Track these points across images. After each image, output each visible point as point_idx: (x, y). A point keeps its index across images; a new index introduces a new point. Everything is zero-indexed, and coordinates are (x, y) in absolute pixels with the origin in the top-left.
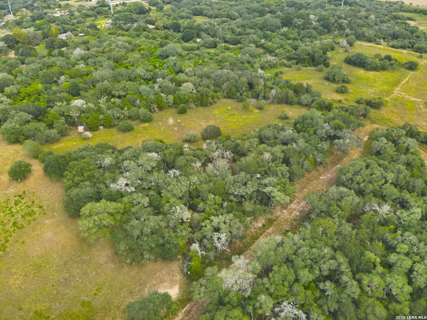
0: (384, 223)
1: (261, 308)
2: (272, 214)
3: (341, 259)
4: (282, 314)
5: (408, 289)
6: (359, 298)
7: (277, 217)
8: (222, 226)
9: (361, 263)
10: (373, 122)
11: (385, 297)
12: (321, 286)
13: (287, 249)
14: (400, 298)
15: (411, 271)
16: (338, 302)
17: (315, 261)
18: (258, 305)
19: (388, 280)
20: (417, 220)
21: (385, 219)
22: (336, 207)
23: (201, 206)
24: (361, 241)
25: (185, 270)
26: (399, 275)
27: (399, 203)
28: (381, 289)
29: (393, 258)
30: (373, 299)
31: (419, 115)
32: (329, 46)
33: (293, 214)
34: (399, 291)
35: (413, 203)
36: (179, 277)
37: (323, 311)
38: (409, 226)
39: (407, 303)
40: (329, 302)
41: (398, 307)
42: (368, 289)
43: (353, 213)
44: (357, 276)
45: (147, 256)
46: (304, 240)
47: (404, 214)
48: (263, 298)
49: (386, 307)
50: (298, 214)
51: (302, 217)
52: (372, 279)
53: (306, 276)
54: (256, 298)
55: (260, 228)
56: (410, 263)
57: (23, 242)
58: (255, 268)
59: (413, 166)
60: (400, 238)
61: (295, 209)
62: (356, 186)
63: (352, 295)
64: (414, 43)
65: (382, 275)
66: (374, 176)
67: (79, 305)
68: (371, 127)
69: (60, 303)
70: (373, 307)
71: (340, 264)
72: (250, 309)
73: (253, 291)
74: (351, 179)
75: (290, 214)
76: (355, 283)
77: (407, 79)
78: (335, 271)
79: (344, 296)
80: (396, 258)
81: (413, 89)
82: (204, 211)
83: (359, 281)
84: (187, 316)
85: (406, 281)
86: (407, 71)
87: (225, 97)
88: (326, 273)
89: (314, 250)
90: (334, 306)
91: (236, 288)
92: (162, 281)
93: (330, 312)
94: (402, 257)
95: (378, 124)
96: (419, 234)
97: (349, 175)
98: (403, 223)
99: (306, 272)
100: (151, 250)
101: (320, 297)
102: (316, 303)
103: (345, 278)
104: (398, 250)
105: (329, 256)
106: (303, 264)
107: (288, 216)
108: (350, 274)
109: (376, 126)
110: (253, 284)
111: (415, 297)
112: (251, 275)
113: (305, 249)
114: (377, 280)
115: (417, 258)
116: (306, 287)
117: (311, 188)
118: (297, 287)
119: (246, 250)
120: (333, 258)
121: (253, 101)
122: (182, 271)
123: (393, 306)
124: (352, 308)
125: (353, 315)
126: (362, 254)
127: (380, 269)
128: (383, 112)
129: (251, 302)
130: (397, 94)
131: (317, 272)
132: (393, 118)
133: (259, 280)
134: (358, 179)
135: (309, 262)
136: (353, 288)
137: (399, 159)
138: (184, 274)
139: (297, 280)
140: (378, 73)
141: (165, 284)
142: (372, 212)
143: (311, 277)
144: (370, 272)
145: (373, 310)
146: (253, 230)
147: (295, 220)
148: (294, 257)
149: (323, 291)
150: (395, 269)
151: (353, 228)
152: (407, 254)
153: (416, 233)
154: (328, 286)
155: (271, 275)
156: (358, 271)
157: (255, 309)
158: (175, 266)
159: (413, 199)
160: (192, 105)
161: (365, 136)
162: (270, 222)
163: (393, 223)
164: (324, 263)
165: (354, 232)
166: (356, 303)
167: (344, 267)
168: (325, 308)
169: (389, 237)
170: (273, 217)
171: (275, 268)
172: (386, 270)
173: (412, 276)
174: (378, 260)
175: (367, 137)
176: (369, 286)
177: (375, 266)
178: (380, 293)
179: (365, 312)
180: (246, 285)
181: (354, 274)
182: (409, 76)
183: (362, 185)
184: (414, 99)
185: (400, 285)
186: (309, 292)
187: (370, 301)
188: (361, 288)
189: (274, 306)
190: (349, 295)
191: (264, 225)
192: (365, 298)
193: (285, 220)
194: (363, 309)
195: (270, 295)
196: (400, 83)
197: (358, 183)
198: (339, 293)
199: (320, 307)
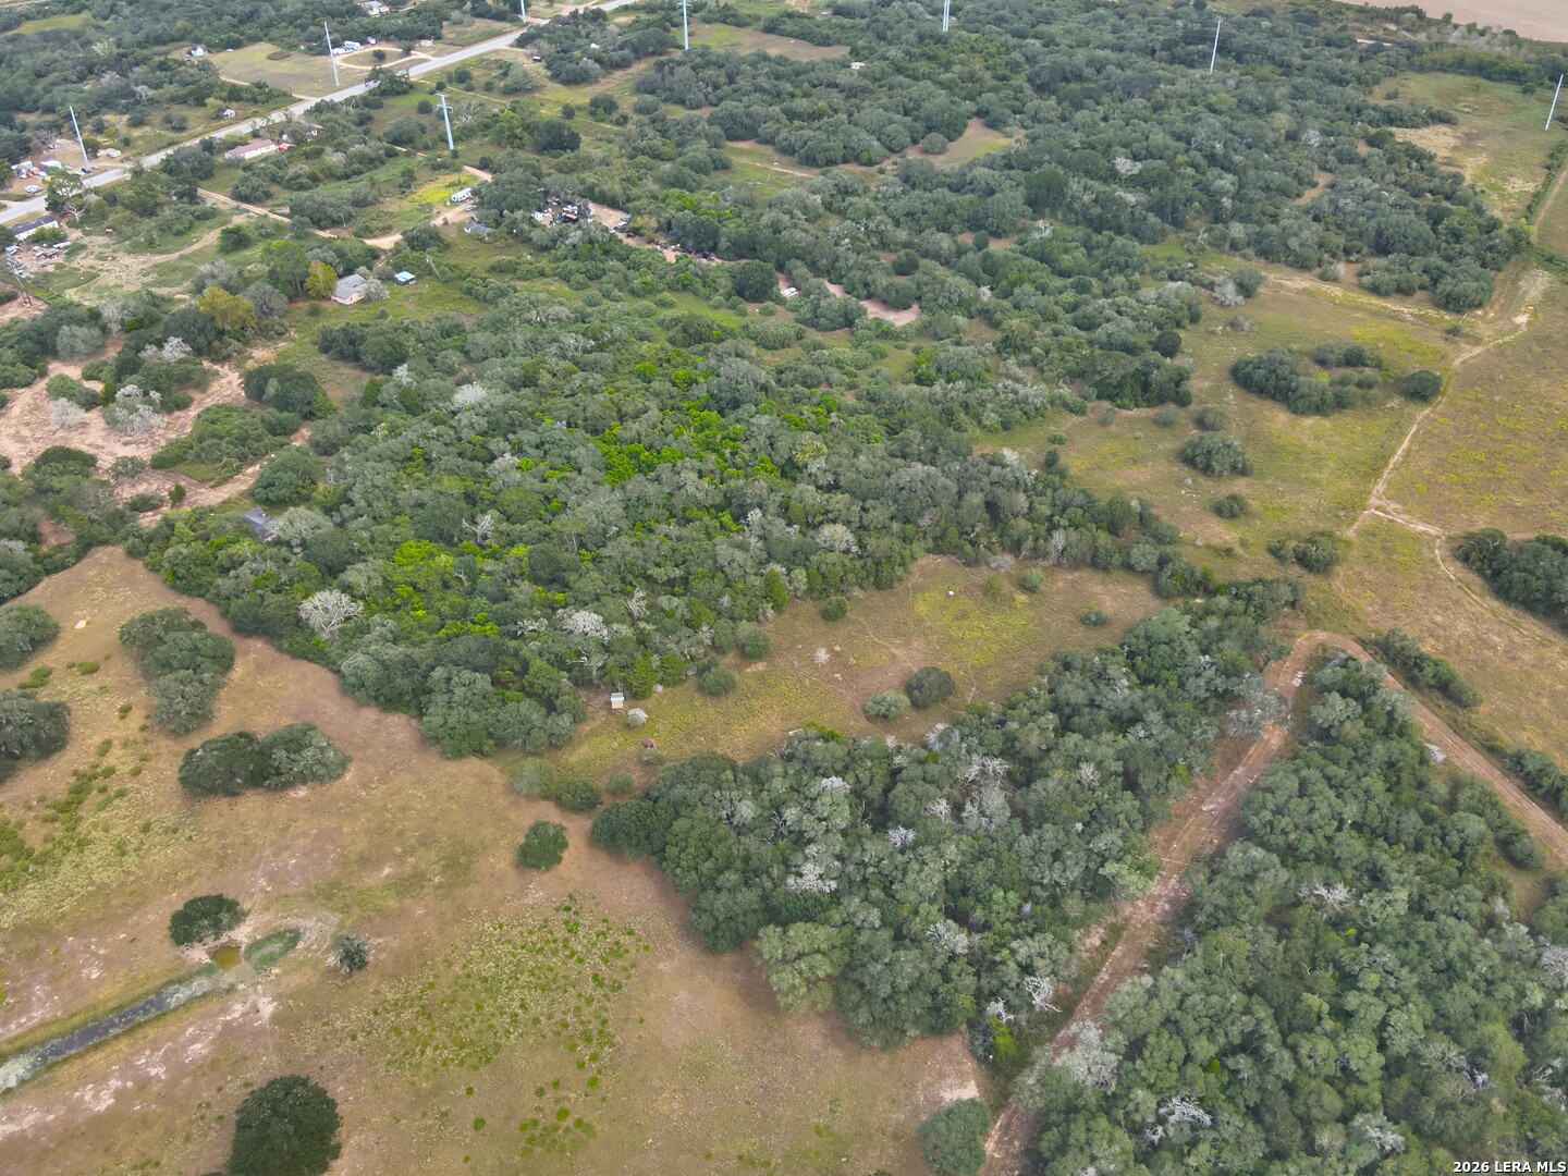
0: (1337, 923)
1: (1137, 1110)
2: (1116, 913)
3: (1262, 1012)
4: (1172, 1119)
5: (1378, 1059)
6: (1295, 1080)
7: (1127, 919)
8: (1039, 963)
9: (1295, 1015)
10: (1314, 623)
11: (1339, 1074)
12: (1230, 1062)
13: (1166, 1002)
14: (1366, 1076)
15: (1384, 1024)
16: (1259, 1089)
17: (1217, 1019)
18: (1131, 1106)
19: (1343, 1044)
20: (1398, 916)
21: (1338, 914)
22: (1244, 898)
23: (979, 914)
24: (1295, 964)
25: (980, 1051)
26: (1362, 1034)
27: (1368, 870)
28: (1332, 1061)
29: (1352, 1000)
30: (1319, 1080)
31: (1429, 588)
32: (1186, 312)
33: (1158, 909)
34: (1361, 1064)
35: (1394, 876)
36: (969, 1065)
37: (1236, 1105)
38: (1383, 930)
39: (1377, 1084)
40: (1246, 1092)
41: (1362, 1092)
42: (1309, 1063)
43: (1278, 902)
44: (1290, 1040)
45: (912, 1032)
46: (1192, 979)
47: (1374, 904)
48: (1140, 1094)
49: (1341, 1093)
50: (1167, 907)
51: (1176, 913)
52: (1315, 1045)
53: (1204, 1048)
54: (1127, 1096)
55: (1097, 949)
56: (1382, 1010)
57: (642, 1021)
58: (1118, 1043)
59: (1400, 770)
60: (1365, 959)
61: (1160, 896)
62: (1281, 840)
63: (1283, 1076)
64: (1438, 268)
65: (1333, 1037)
66: (1316, 815)
67: (813, 1134)
68: (1308, 639)
69: (777, 1134)
70: (1319, 1094)
71: (1259, 1022)
72: (1120, 1114)
73: (1119, 1083)
74: (1271, 823)
75: (1152, 911)
76: (1287, 1054)
77: (1405, 445)
78: (1252, 1032)
79: (1270, 1078)
80: (1357, 1001)
81: (1420, 486)
82: (986, 926)
83: (1294, 1049)
84: (1005, 1134)
85: (1374, 1044)
86: (1411, 408)
87: (929, 551)
88: (1237, 1041)
89: (1214, 999)
90: (1253, 1098)
91: (1090, 1081)
92: (942, 1076)
93: (1247, 1107)
94: (1367, 998)
95: (1325, 629)
96: (1401, 949)
97: (1267, 815)
98: (1373, 924)
99: (1204, 1041)
100: (917, 1021)
101: (1230, 1083)
102: (1223, 1092)
103: (1270, 1048)
104: (1361, 985)
105: (1239, 1008)
106: (1197, 1027)
107: (1149, 916)
108: (1278, 1037)
109: (1321, 636)
110: (1118, 1072)
111: (1392, 1070)
112: (1113, 1057)
113: (1197, 997)
114: (1323, 1046)
115: (1396, 999)
116: (1206, 1068)
117: (1186, 838)
118: (1192, 1070)
119: (1080, 1000)
120: (1247, 1011)
121: (1006, 561)
122: (973, 1053)
123: (1354, 1090)
124: (1284, 1098)
125: (1286, 1109)
126: (1297, 999)
127: (1329, 1024)
128: (1340, 586)
129: (1121, 1104)
130: (1377, 508)
131: (1222, 1040)
132: (1363, 603)
133: (1128, 1065)
134: (1283, 824)
135: (1206, 1022)
136: (1285, 1066)
137: (1369, 754)
138: (979, 1060)
139: (1188, 1058)
140: (1326, 423)
141: (949, 1081)
142: (1313, 899)
143: (1213, 1050)
144: (1311, 1030)
145: (1319, 1100)
146: (1085, 955)
147: (1162, 923)
148: (1178, 1013)
149: (1234, 1072)
150: (1355, 1021)
151: (1279, 940)
152: (1378, 992)
153: (1395, 947)
154: (1243, 1062)
155: (1147, 1054)
156: (1292, 1029)
157: (1127, 1114)
158: (956, 1045)
159: (1394, 865)
160: (857, 592)
161: (1296, 671)
162: (1115, 932)
163: (1354, 923)
164: (1233, 1023)
165: (1281, 947)
166: (1290, 1089)
167: (1268, 1028)
168: (1240, 1102)
169: (1345, 955)
170: (1118, 920)
171: (1151, 1040)
172: (1339, 1025)
173: (1385, 1035)
174: (1326, 1008)
175: (1300, 674)
176: (1310, 1057)
177: (1320, 1018)
178: (1331, 1069)
179: (1305, 1104)
180: (1106, 1074)
181: (1284, 1035)
182: (1414, 428)
183: (1292, 836)
184: (1421, 528)
185: (1363, 1053)
186: (1212, 1077)
187: (1313, 1084)
188: (1297, 1061)
189: (1159, 1105)
190: (1278, 1077)
191: (1104, 942)
192: (1305, 1079)
193: (1144, 926)
194: (1302, 1098)
195: (1150, 1087)
196: (1386, 465)
197: (1284, 832)
198: (1260, 1074)
199: (1231, 1099)
